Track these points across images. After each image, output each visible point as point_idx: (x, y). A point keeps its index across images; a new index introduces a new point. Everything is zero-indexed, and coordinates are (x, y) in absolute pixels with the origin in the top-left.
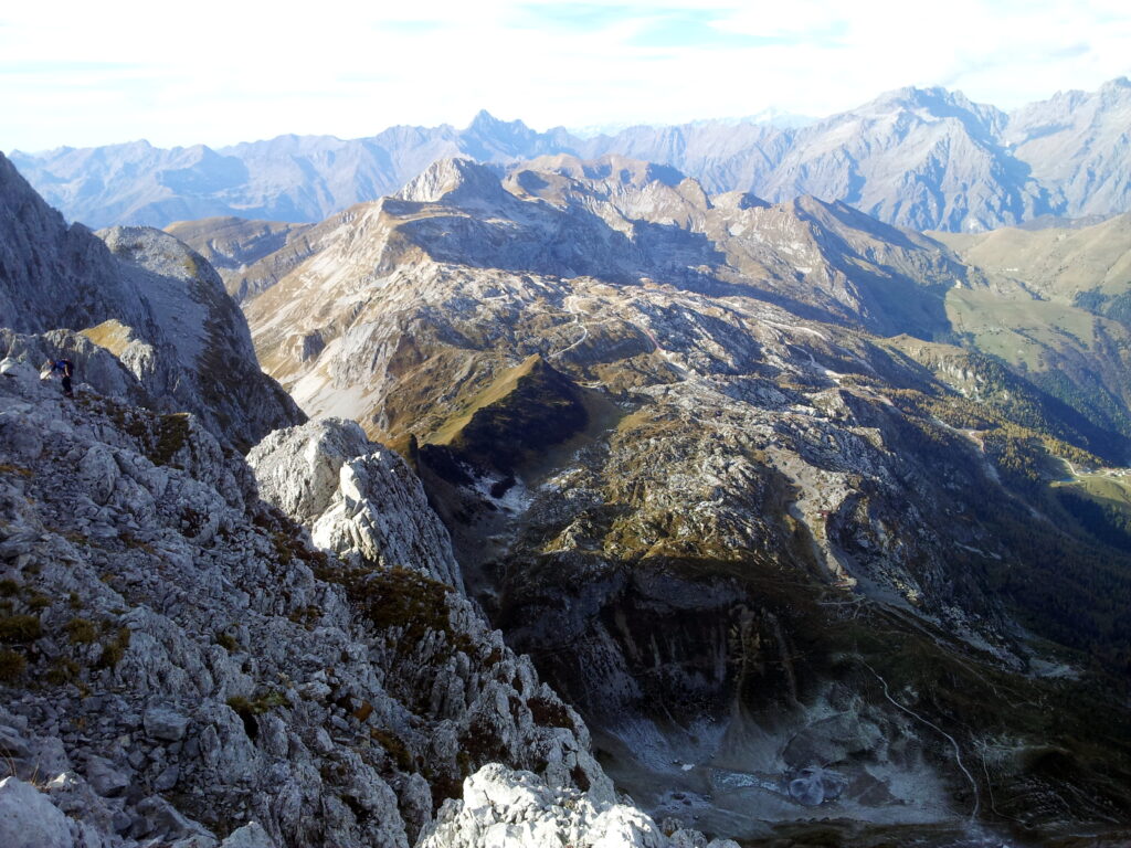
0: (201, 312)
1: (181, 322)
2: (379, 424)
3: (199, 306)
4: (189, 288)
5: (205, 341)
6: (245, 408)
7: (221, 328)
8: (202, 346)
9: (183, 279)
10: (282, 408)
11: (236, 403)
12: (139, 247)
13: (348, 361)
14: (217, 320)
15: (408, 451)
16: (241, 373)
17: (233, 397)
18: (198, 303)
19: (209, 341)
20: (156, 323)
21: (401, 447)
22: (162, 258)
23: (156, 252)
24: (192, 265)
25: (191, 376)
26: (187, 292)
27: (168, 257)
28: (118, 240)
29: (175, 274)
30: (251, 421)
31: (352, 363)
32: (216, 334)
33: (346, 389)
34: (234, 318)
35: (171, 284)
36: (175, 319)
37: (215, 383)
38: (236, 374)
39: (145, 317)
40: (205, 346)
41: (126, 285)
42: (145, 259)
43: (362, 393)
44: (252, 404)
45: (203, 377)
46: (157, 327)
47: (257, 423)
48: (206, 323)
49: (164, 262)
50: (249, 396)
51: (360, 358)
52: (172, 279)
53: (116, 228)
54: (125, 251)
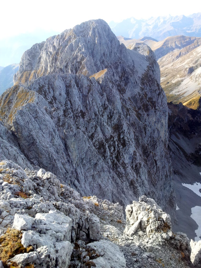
0: (147, 63)
1: (141, 66)
2: (199, 93)
3: (147, 62)
4: (146, 58)
5: (146, 71)
6: (150, 86)
7: (151, 67)
8: (145, 72)
9: (145, 55)
10: (158, 87)
11: (148, 85)
12: (139, 48)
13: (197, 75)
14: (150, 66)
15: (198, 101)
16: (151, 79)
17: (148, 84)
18: (147, 61)
19: (146, 70)
20: (134, 66)
21: (197, 99)
22: (143, 50)
23: (142, 49)
24: (149, 52)
25: (140, 78)
26: (146, 59)
27: (144, 50)
28: (135, 46)
29: (144, 54)
30: (151, 90)
31: (198, 76)
32: (149, 69)
33: (195, 83)
34: (154, 65)
35: (143, 57)
36: (140, 65)
37: (144, 80)
38: (150, 79)
39: (133, 65)
40: (145, 71)
41: (129, 57)
42: (139, 50)
43: (198, 84)
44: (152, 86)
45: (142, 79)
46: (135, 67)
47: (152, 90)
48: (147, 66)
49: (143, 51)
50: (152, 84)
51: (200, 75)
52: (143, 55)
53: (135, 43)
54: (135, 49)
